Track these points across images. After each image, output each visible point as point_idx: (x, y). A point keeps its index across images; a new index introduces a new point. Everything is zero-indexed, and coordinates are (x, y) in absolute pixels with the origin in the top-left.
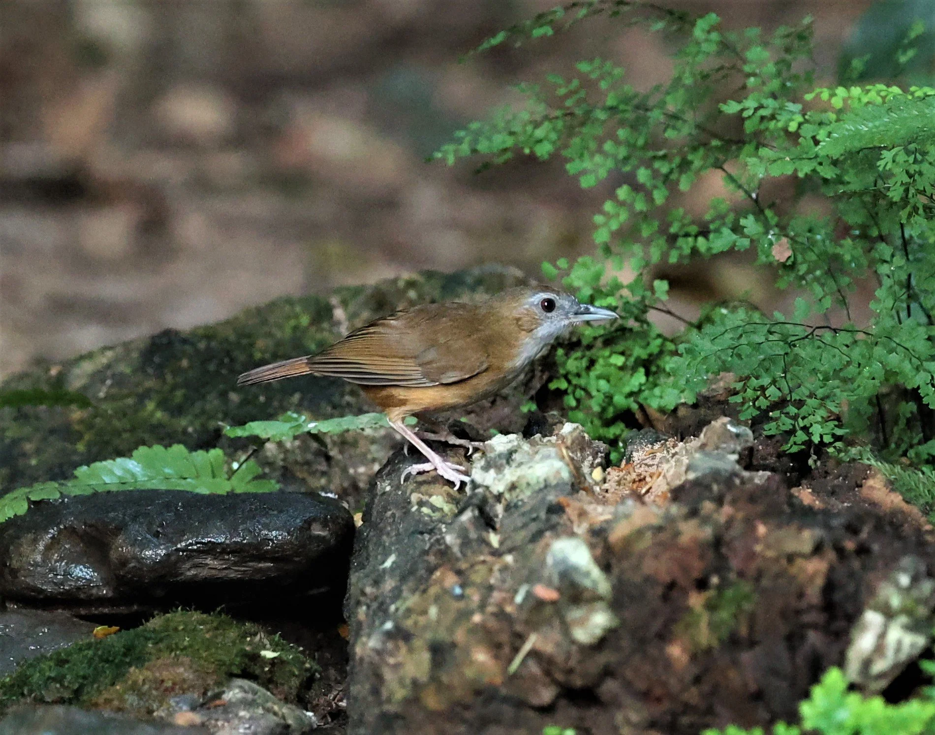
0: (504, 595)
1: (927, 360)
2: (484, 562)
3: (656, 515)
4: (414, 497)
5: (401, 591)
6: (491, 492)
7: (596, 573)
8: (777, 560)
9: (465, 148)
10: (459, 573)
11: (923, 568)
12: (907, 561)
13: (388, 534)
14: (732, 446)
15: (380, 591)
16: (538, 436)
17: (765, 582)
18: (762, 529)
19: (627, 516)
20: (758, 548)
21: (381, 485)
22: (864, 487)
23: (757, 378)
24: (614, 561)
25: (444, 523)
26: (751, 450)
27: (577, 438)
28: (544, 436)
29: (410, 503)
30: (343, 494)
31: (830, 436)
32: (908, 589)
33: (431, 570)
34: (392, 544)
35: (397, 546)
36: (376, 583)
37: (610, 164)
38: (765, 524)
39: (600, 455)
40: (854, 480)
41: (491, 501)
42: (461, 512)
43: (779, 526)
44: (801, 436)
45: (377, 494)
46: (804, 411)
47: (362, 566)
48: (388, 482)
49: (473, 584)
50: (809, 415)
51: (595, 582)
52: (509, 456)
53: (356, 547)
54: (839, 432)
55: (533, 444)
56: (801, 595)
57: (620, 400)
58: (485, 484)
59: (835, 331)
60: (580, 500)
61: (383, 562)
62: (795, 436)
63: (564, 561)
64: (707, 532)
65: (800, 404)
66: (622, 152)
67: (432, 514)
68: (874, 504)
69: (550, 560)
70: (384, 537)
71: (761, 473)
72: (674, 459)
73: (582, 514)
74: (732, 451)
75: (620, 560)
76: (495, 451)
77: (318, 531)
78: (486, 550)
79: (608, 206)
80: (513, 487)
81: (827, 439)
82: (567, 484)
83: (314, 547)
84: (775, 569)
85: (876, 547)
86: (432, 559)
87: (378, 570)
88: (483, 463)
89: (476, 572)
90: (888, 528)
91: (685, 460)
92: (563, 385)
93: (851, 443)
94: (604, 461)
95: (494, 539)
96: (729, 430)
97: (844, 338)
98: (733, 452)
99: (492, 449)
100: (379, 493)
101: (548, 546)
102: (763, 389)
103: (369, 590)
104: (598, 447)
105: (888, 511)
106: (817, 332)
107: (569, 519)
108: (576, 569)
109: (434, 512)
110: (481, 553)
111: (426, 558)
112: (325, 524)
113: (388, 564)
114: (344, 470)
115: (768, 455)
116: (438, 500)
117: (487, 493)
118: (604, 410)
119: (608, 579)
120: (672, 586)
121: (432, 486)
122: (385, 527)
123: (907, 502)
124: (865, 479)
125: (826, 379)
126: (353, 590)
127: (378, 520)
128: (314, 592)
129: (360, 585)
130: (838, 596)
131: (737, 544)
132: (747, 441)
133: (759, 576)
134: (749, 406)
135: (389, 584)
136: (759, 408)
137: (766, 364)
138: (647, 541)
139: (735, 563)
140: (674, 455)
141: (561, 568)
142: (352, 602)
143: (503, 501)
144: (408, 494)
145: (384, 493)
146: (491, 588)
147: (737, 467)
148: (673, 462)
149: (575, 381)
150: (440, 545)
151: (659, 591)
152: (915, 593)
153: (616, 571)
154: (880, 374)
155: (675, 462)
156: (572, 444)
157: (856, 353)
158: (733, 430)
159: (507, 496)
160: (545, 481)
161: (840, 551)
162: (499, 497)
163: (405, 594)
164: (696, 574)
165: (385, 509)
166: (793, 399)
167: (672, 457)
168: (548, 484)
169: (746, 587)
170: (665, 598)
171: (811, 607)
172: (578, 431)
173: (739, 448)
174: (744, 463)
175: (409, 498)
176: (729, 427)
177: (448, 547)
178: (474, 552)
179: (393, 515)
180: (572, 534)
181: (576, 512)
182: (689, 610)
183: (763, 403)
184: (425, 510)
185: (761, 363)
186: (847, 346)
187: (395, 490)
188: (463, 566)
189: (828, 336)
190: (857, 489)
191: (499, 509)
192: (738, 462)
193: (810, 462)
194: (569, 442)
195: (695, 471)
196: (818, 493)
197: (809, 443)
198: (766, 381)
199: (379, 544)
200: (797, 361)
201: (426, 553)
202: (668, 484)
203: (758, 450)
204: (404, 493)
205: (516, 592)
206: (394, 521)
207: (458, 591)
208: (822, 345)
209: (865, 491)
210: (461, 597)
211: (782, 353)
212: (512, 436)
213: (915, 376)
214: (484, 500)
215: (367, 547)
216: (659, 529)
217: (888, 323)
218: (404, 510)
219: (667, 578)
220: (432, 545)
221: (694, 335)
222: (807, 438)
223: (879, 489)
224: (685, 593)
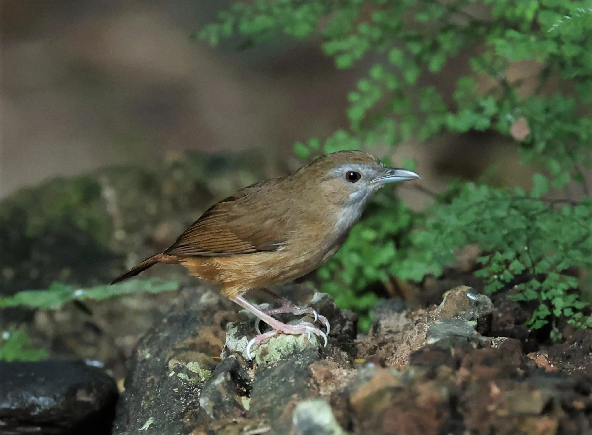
2: (235, 423)
3: (395, 377)
4: (172, 364)
6: (243, 358)
7: (339, 432)
8: (509, 418)
9: (227, 29)
10: (211, 434)
13: (147, 399)
14: (471, 313)
18: (495, 390)
19: (368, 379)
20: (491, 408)
21: (142, 352)
23: (502, 252)
24: (355, 421)
25: (199, 388)
26: (490, 316)
29: (167, 369)
30: (110, 364)
31: (570, 310)
33: (186, 432)
34: (150, 408)
35: (155, 410)
37: (365, 44)
38: (498, 385)
39: (348, 323)
40: (588, 345)
41: (244, 366)
42: (214, 377)
43: (511, 388)
44: (543, 311)
45: (137, 361)
46: (547, 283)
47: (123, 429)
48: (148, 350)
50: (552, 288)
53: (118, 411)
54: (579, 305)
57: (370, 272)
58: (238, 350)
59: (574, 204)
60: (326, 365)
61: (142, 425)
62: (538, 310)
63: (309, 421)
64: (444, 393)
65: (542, 278)
66: (377, 34)
67: (188, 379)
69: (295, 421)
70: (143, 402)
71: (498, 339)
72: (417, 327)
73: (329, 377)
74: (470, 318)
75: (361, 420)
77: (83, 397)
78: (239, 412)
79: (363, 85)
80: (264, 353)
81: (568, 312)
82: (314, 350)
83: (79, 413)
84: (507, 427)
86: (187, 421)
87: (137, 432)
88: (236, 330)
89: (227, 432)
91: (427, 327)
93: (586, 312)
94: (351, 329)
95: (246, 402)
96: (469, 298)
97: (581, 211)
98: (472, 319)
100: (140, 361)
101: (294, 406)
102: (507, 263)
104: (346, 315)
107: (315, 382)
108: (319, 428)
109: (190, 377)
110: (234, 416)
111: (181, 420)
112: (89, 391)
113: (146, 426)
114: (111, 341)
115: (507, 321)
116: (193, 366)
117: (240, 359)
118: (355, 281)
121: (189, 353)
122: (145, 393)
125: (566, 249)
127: (138, 385)
131: (471, 405)
132: (485, 309)
133: (493, 433)
134: (494, 280)
136: (503, 282)
137: (510, 239)
138: (387, 401)
139: (469, 422)
140: (417, 322)
141: (306, 427)
143: (255, 367)
144: (166, 361)
145: (144, 361)
147: (475, 332)
148: (416, 329)
150: (196, 408)
153: (357, 430)
155: (419, 329)
158: (472, 298)
159: (258, 361)
160: (294, 347)
161: (571, 411)
162: (250, 363)
165: (145, 375)
166: (536, 274)
167: (416, 324)
168: (297, 350)
172: (327, 299)
173: (477, 315)
174: (482, 329)
175: (167, 364)
176: (468, 295)
177: (202, 410)
178: (226, 414)
179: (153, 381)
180: (318, 396)
181: (322, 377)
183: (507, 276)
184: (182, 375)
185: (504, 237)
186: (585, 219)
187: (155, 357)
188: (215, 427)
189: (566, 210)
191: (251, 373)
192: (477, 328)
193: (552, 334)
195: (434, 336)
196: (554, 357)
197: (550, 318)
198: (510, 255)
199: (138, 408)
200: (537, 234)
201: (182, 415)
202: (410, 350)
203: (497, 317)
204: (163, 360)
206: (152, 386)
208: (561, 218)
211: (524, 227)
212: (265, 305)
214: (237, 365)
215: (128, 412)
216: (397, 390)
218: (163, 376)
220: (187, 408)
222: (549, 313)
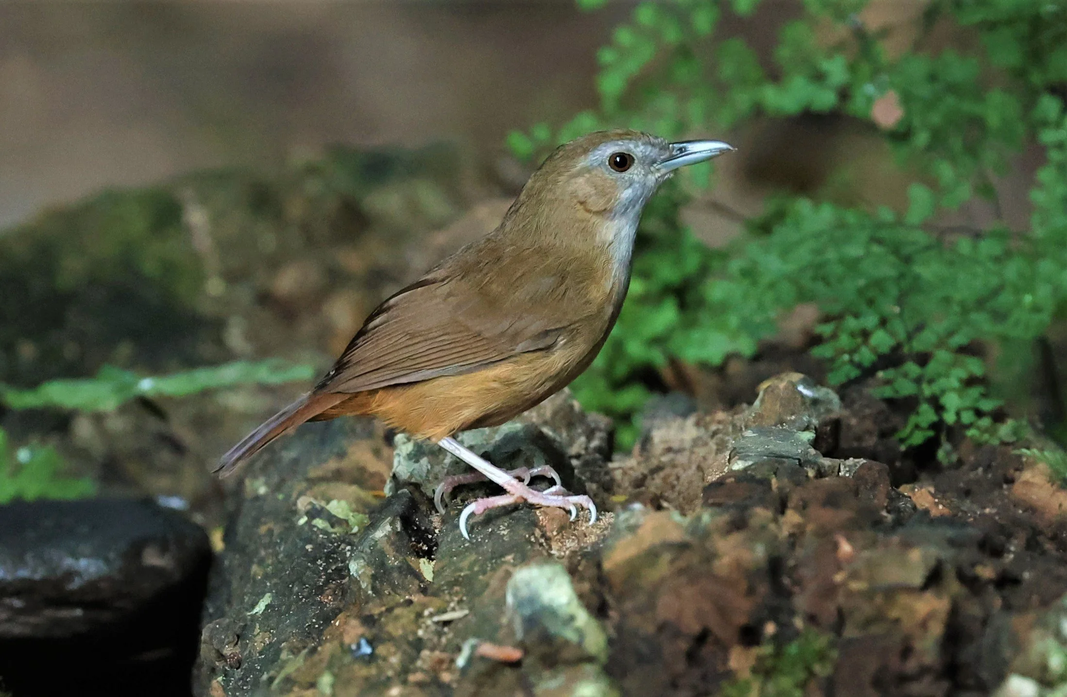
0: (438, 655)
2: (409, 603)
3: (677, 526)
4: (302, 504)
5: (279, 651)
6: (421, 494)
7: (582, 618)
8: (869, 595)
10: (368, 621)
13: (261, 562)
14: (805, 419)
15: (246, 654)
17: (850, 632)
18: (845, 548)
19: (633, 529)
20: (839, 578)
21: (252, 485)
22: (1017, 484)
23: (856, 316)
24: (611, 601)
25: (349, 544)
26: (836, 424)
27: (561, 409)
29: (295, 513)
30: (199, 503)
31: (971, 413)
33: (327, 618)
34: (266, 576)
35: (275, 580)
36: (240, 638)
38: (851, 539)
39: (598, 435)
40: (1001, 473)
41: (422, 508)
42: (373, 526)
43: (873, 544)
44: (926, 415)
45: (245, 500)
46: (931, 369)
47: (220, 613)
48: (262, 480)
49: (391, 639)
50: (940, 376)
51: (580, 632)
54: (987, 406)
56: (907, 651)
57: (635, 349)
58: (413, 481)
59: (978, 236)
61: (253, 606)
62: (918, 414)
63: (532, 600)
64: (759, 553)
65: (923, 359)
67: (331, 530)
68: (1031, 509)
69: (510, 599)
70: (255, 568)
71: (851, 461)
72: (714, 441)
74: (803, 426)
75: (620, 598)
77: (153, 558)
78: (414, 585)
79: (624, 36)
81: (967, 417)
83: (147, 586)
84: (867, 609)
85: (1027, 576)
86: (328, 600)
87: (245, 618)
88: (410, 447)
89: (395, 620)
90: (1049, 547)
91: (731, 443)
93: (998, 417)
94: (604, 445)
95: (427, 568)
96: (800, 393)
97: (989, 247)
98: (807, 428)
100: (249, 499)
101: (508, 575)
102: (865, 334)
103: (228, 650)
104: (595, 422)
105: (1054, 520)
106: (950, 238)
107: (544, 535)
108: (551, 612)
109: (333, 526)
110: (408, 591)
111: (319, 599)
112: (164, 549)
113: (260, 608)
114: (201, 463)
115: (866, 433)
116: (338, 508)
117: (417, 495)
119: (603, 629)
120: (702, 637)
121: (332, 485)
122: (258, 552)
124: (1017, 470)
125: (965, 312)
126: (205, 652)
127: (246, 539)
129: (215, 643)
130: (967, 654)
131: (805, 572)
132: (829, 411)
133: (840, 622)
134: (844, 363)
135: (260, 640)
136: (859, 366)
137: (871, 294)
138: (664, 567)
139: (802, 602)
140: (715, 434)
141: (527, 611)
142: (205, 670)
144: (293, 499)
145: (257, 498)
146: (418, 645)
147: (812, 451)
148: (712, 445)
150: (343, 577)
151: (683, 645)
153: (614, 616)
154: (1049, 304)
155: (717, 444)
156: (554, 416)
157: (1012, 270)
158: (807, 392)
161: (972, 583)
163: (284, 656)
164: (741, 620)
165: (257, 522)
166: (913, 353)
167: (712, 437)
169: (821, 641)
170: (692, 657)
171: (924, 671)
173: (815, 422)
174: (823, 445)
175: (295, 504)
176: (801, 388)
177: (354, 581)
178: (394, 588)
179: (270, 532)
180: (549, 559)
181: (556, 526)
182: (729, 675)
183: (866, 356)
184: (319, 523)
185: (861, 292)
186: (996, 260)
187: (274, 493)
188: (375, 610)
189: (964, 245)
190: (1005, 486)
191: (436, 520)
192: (815, 443)
193: (941, 455)
194: (550, 414)
195: (743, 458)
196: (944, 492)
197: (938, 426)
198: (870, 321)
199: (246, 577)
200: (916, 286)
201: (320, 590)
202: (703, 480)
203: (848, 426)
204: (288, 497)
205: (459, 649)
206: (270, 542)
207: (367, 650)
208: (957, 260)
209: (1018, 489)
210: (372, 658)
211: (895, 274)
214: (413, 506)
215: (228, 584)
216: (682, 547)
218: (287, 525)
219: (695, 627)
220: (329, 578)
221: (754, 249)
222: (935, 419)
223: (1041, 487)
224: (725, 649)
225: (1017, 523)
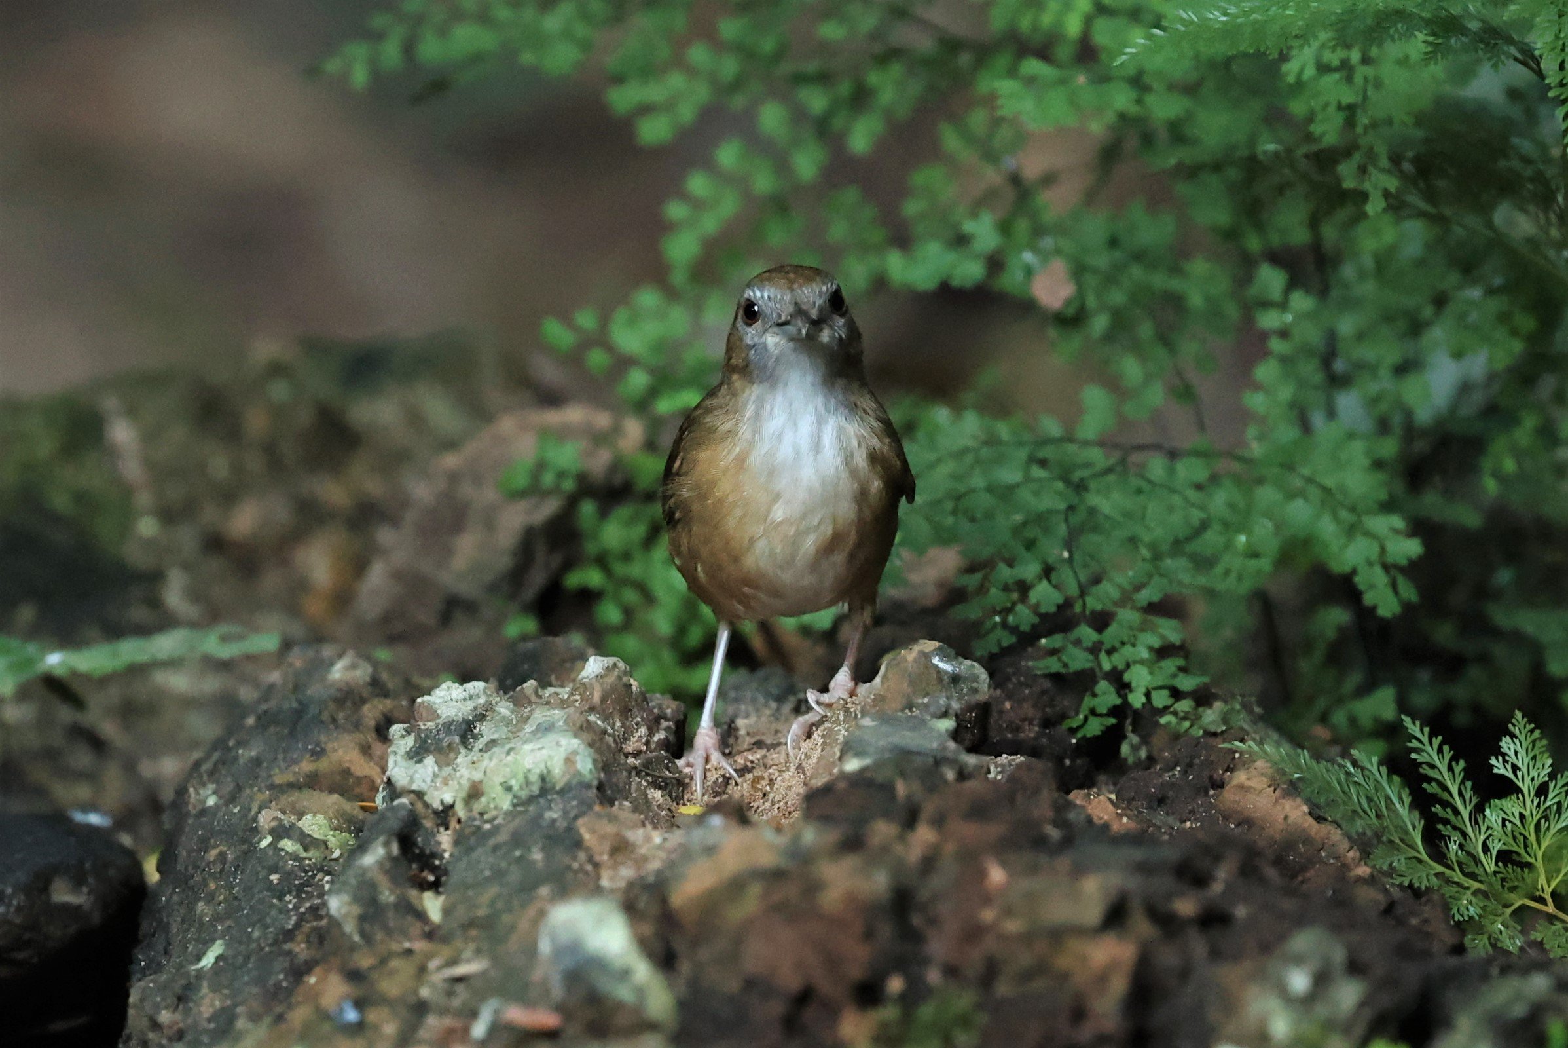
0: (448, 1022)
1: (1369, 512)
2: (409, 952)
3: (772, 848)
4: (265, 819)
5: (233, 1017)
6: (427, 806)
7: (643, 971)
8: (1027, 938)
9: (391, 53)
10: (354, 976)
11: (1338, 955)
12: (1304, 941)
13: (211, 897)
14: (942, 701)
15: (189, 1021)
16: (531, 684)
17: (1003, 988)
18: (997, 875)
19: (710, 850)
20: (988, 915)
21: (198, 793)
22: (1227, 788)
23: (1010, 564)
24: (680, 946)
25: (328, 873)
26: (984, 709)
27: (613, 689)
28: (544, 684)
29: (256, 831)
30: (126, 820)
31: (1166, 692)
32: (1308, 1001)
33: (298, 972)
34: (217, 918)
35: (228, 922)
36: (182, 1000)
37: (702, 93)
38: (1004, 864)
39: (664, 724)
40: (1206, 774)
41: (428, 824)
42: (361, 848)
43: (1033, 870)
44: (1105, 696)
45: (188, 814)
46: (1111, 634)
47: (155, 967)
48: (211, 787)
49: (384, 1001)
50: (1123, 643)
51: (640, 991)
52: (466, 731)
53: (145, 926)
54: (1187, 683)
55: (519, 702)
56: (1079, 1014)
58: (414, 787)
59: (1173, 455)
60: (616, 820)
61: (199, 958)
62: (1094, 695)
63: (575, 947)
64: (879, 883)
65: (1101, 621)
66: (730, 67)
67: (304, 854)
68: (1247, 822)
69: (545, 947)
70: (201, 906)
71: (1004, 759)
72: (819, 732)
73: (620, 848)
74: (939, 712)
75: (695, 943)
76: (439, 717)
77: (63, 894)
78: (416, 928)
79: (698, 184)
80: (474, 793)
81: (1161, 699)
82: (588, 786)
83: (57, 932)
84: (1024, 959)
85: (1241, 912)
86: (299, 948)
87: (188, 973)
88: (410, 741)
89: (392, 973)
90: (1271, 873)
91: (842, 734)
92: (592, 577)
93: (1203, 698)
94: (671, 738)
95: (433, 905)
96: (936, 668)
97: (1189, 470)
98: (945, 715)
99: (433, 714)
100: (193, 812)
101: (542, 914)
102: (1024, 588)
103: (165, 1017)
104: (660, 707)
105: (1277, 837)
106: (1136, 457)
107: (590, 859)
108: (598, 963)
109: (307, 849)
110: (406, 935)
111: (287, 946)
112: (78, 881)
113: (208, 960)
114: (130, 767)
115: (1024, 720)
116: (314, 824)
117: (419, 806)
118: (681, 630)
119: (671, 985)
120: (805, 997)
121: (305, 793)
122: (205, 883)
123: (1319, 819)
124: (1227, 769)
125: (1157, 557)
126: (135, 1019)
127: (190, 868)
128: (59, 1026)
129: (148, 1006)
131: (944, 909)
132: (974, 691)
133: (990, 972)
134: (995, 626)
135: (208, 1003)
136: (1014, 630)
137: (1030, 533)
138: (751, 902)
139: (938, 947)
141: (568, 962)
142: (134, 1044)
143: (453, 824)
144: (253, 812)
145: (204, 812)
146: (421, 1009)
147: (952, 745)
148: (817, 737)
149: (620, 569)
150: (320, 918)
151: (776, 1008)
152: (1322, 1010)
153: (685, 967)
154: (1271, 546)
156: (603, 700)
157: (1219, 500)
158: (945, 666)
159: (461, 811)
160: (543, 779)
161: (1166, 922)
162: (444, 815)
163: (241, 1023)
164: (856, 972)
165: (204, 845)
166: (1088, 612)
168: (549, 786)
169: (963, 1000)
170: (790, 1023)
171: (1103, 1040)
172: (616, 673)
173: (955, 706)
174: (967, 739)
175: (255, 819)
176: (936, 660)
177: (335, 923)
178: (389, 932)
179: (222, 856)
180: (597, 891)
181: (606, 846)
183: (1024, 617)
184: (288, 845)
185: (1016, 530)
186: (1199, 487)
187: (226, 804)
188: (364, 961)
189: (1157, 466)
190: (1212, 792)
191: (445, 839)
192: (955, 735)
193: (1125, 749)
194: (597, 697)
195: (859, 754)
196: (1129, 800)
197: (1120, 711)
198: (1029, 570)
199: (190, 919)
200: (1093, 522)
201: (289, 935)
202: (805, 784)
203: (1001, 712)
204: (246, 809)
205: (474, 1014)
206: (222, 870)
207: (351, 1015)
208: (1146, 486)
209: (1229, 796)
210: (359, 1028)
211: (1062, 506)
212: (477, 686)
213: (1346, 546)
214: (414, 820)
215: (166, 928)
216: (776, 876)
217: (1287, 433)
218: (245, 847)
219: (791, 982)
220: (301, 919)
222: (1118, 701)
223: (1260, 793)
224: (832, 1012)
225: (1226, 840)
